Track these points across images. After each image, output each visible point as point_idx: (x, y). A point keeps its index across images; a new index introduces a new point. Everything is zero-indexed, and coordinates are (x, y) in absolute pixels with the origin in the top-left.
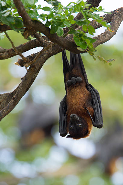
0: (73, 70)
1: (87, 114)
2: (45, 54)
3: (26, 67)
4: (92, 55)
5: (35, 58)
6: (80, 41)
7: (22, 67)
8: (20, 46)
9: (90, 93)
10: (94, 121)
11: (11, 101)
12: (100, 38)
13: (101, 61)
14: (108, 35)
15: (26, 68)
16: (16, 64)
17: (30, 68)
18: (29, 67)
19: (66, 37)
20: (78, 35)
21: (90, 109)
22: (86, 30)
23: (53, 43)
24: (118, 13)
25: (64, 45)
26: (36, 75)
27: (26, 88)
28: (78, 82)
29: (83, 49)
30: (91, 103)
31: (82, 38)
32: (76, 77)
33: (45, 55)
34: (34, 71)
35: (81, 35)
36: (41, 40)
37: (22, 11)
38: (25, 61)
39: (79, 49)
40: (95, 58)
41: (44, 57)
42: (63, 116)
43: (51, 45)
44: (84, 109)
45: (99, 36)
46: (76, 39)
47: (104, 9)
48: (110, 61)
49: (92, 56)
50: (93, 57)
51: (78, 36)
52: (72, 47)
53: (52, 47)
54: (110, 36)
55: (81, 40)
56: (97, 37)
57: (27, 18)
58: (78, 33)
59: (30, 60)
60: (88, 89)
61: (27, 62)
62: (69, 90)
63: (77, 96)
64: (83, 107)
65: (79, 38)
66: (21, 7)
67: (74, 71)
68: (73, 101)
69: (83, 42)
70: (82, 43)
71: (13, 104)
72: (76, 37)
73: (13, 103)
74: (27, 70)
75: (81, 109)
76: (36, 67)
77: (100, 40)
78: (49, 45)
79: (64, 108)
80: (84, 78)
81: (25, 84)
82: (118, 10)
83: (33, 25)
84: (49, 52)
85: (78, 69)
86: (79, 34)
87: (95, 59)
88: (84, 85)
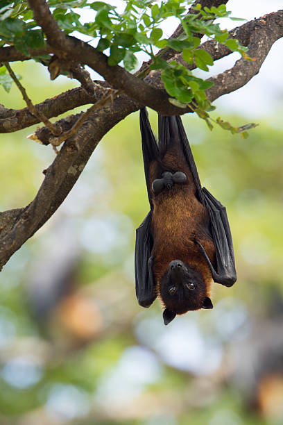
0: (166, 156)
1: (199, 256)
2: (97, 116)
3: (55, 146)
4: (203, 116)
5: (75, 125)
6: (175, 84)
7: (44, 146)
8: (45, 103)
9: (205, 208)
10: (217, 271)
11: (20, 223)
12: (223, 81)
13: (224, 128)
14: (241, 74)
15: (55, 149)
16: (32, 138)
17: (62, 148)
18: (62, 145)
19: (147, 79)
20: (173, 72)
21: (206, 244)
22: (189, 59)
23: (116, 91)
24: (264, 26)
25: (141, 95)
26: (80, 170)
27: (53, 193)
28: (178, 183)
29: (182, 103)
30: (207, 230)
31: (182, 77)
32: (173, 171)
33: (97, 120)
34: (72, 155)
35: (178, 73)
36: (89, 84)
37: (43, 16)
38: (52, 132)
39: (173, 101)
40: (212, 123)
41: (96, 124)
42: (145, 260)
43: (111, 95)
44: (192, 242)
45: (220, 76)
46: (167, 80)
47: (230, 12)
48: (244, 129)
49: (204, 119)
50: (207, 121)
51: (173, 76)
52: (159, 100)
53: (114, 100)
54: (247, 77)
55: (180, 83)
56: (216, 77)
57: (55, 32)
58: (171, 69)
59: (64, 131)
60: (199, 199)
61: (58, 135)
62: (158, 202)
63: (175, 214)
64: (190, 239)
65: (174, 80)
66: (42, 7)
67: (169, 159)
68: (168, 226)
69: (183, 89)
70: (180, 90)
71: (24, 230)
72: (167, 77)
73: (23, 227)
74: (57, 153)
75: (186, 244)
76: (78, 146)
77: (224, 86)
78: (106, 95)
79: (147, 242)
80: (191, 174)
81: (53, 185)
82: (264, 19)
83: (69, 48)
84: (107, 112)
85: (178, 154)
86: (175, 70)
87: (211, 126)
88: (190, 189)
